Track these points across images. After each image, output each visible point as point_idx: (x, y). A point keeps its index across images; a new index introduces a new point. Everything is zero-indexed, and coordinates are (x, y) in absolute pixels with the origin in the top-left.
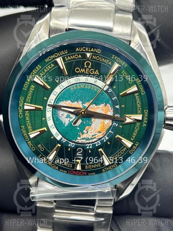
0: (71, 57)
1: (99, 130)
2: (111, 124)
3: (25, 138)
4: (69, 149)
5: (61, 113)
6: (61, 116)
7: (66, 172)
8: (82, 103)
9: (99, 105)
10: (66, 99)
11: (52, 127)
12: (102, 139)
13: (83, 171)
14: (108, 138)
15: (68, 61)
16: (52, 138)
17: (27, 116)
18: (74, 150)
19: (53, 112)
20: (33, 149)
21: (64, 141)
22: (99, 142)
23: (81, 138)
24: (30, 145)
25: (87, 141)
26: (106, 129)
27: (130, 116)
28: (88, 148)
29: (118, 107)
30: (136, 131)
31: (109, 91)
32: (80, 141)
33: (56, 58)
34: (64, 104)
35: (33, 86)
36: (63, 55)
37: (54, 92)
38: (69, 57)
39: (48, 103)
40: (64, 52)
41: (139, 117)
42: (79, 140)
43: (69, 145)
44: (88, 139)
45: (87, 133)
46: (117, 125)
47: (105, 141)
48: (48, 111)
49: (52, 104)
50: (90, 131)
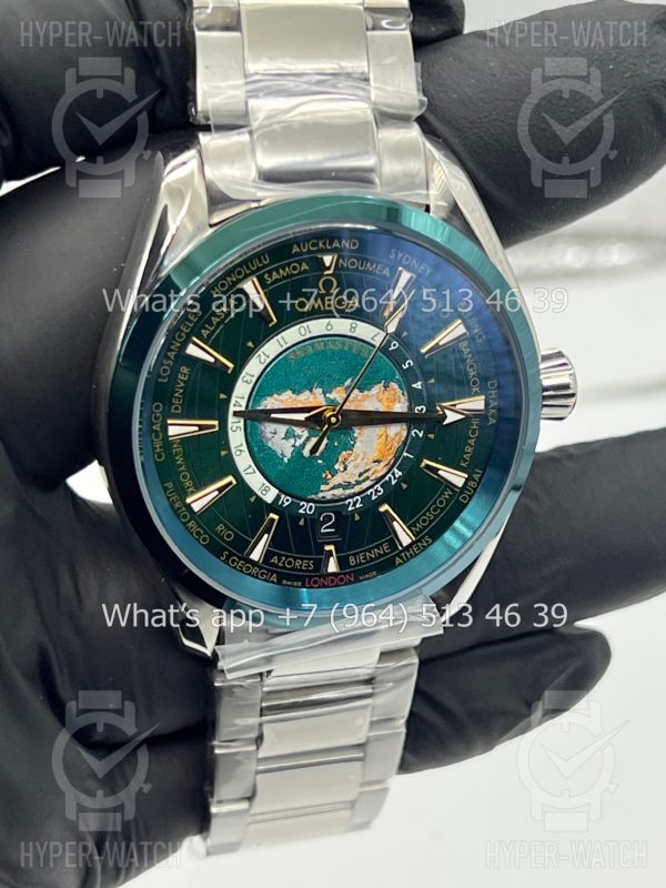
0: (281, 271)
1: (376, 455)
2: (405, 433)
3: (178, 516)
4: (302, 523)
5: (268, 428)
6: (269, 436)
7: (300, 584)
8: (324, 393)
9: (369, 390)
10: (280, 390)
11: (250, 470)
12: (387, 478)
13: (345, 574)
14: (400, 473)
15: (272, 283)
16: (252, 499)
17: (177, 455)
18: (313, 522)
19: (249, 430)
20: (204, 540)
21: (287, 504)
22: (380, 489)
23: (331, 485)
24: (196, 529)
25: (348, 492)
26: (394, 450)
27: (454, 405)
28: (350, 509)
29: (418, 385)
30: (472, 442)
31: (393, 348)
32: (329, 495)
33: (239, 281)
34: (276, 403)
35: (185, 370)
36: (259, 269)
37: (243, 374)
38: (274, 273)
39: (232, 409)
40: (261, 262)
41: (477, 403)
42: (326, 493)
43: (301, 511)
44: (348, 485)
45: (345, 468)
46: (421, 435)
47: (393, 482)
48: (234, 428)
49: (243, 409)
50: (352, 464)
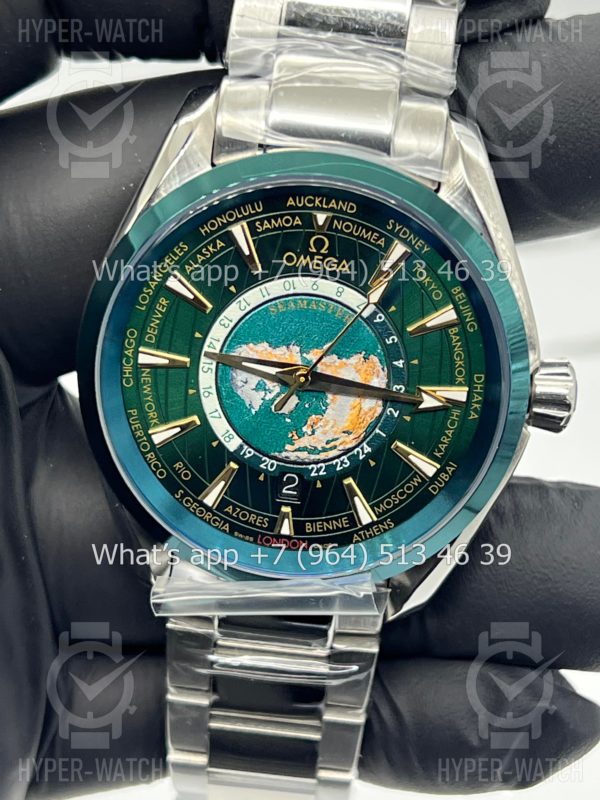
0: (273, 221)
1: (346, 425)
2: (379, 410)
3: (138, 444)
4: (261, 478)
5: (240, 376)
6: (240, 384)
7: (252, 539)
8: (301, 352)
9: (348, 358)
10: (256, 340)
11: (216, 414)
12: (355, 451)
14: (369, 450)
15: (263, 232)
16: (215, 444)
17: (145, 384)
18: (276, 480)
19: (220, 373)
20: (161, 474)
21: (248, 455)
22: (346, 461)
23: (296, 446)
24: (154, 461)
25: (313, 457)
26: (365, 425)
27: (435, 391)
28: (313, 474)
29: (400, 363)
30: (450, 433)
31: (378, 320)
32: (293, 456)
33: (230, 224)
34: (251, 353)
35: (163, 301)
36: (251, 215)
37: (222, 317)
38: (266, 222)
39: (206, 349)
40: (254, 209)
41: (460, 394)
42: (290, 453)
43: (262, 466)
44: (314, 450)
45: (313, 433)
46: (396, 415)
47: (361, 457)
48: (205, 370)
49: (217, 351)
50: (321, 429)
